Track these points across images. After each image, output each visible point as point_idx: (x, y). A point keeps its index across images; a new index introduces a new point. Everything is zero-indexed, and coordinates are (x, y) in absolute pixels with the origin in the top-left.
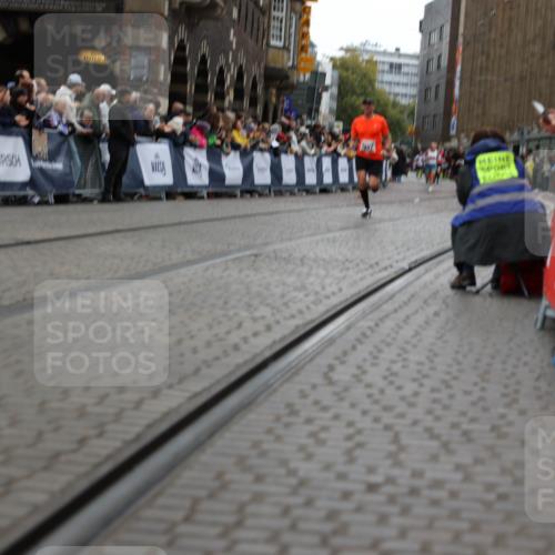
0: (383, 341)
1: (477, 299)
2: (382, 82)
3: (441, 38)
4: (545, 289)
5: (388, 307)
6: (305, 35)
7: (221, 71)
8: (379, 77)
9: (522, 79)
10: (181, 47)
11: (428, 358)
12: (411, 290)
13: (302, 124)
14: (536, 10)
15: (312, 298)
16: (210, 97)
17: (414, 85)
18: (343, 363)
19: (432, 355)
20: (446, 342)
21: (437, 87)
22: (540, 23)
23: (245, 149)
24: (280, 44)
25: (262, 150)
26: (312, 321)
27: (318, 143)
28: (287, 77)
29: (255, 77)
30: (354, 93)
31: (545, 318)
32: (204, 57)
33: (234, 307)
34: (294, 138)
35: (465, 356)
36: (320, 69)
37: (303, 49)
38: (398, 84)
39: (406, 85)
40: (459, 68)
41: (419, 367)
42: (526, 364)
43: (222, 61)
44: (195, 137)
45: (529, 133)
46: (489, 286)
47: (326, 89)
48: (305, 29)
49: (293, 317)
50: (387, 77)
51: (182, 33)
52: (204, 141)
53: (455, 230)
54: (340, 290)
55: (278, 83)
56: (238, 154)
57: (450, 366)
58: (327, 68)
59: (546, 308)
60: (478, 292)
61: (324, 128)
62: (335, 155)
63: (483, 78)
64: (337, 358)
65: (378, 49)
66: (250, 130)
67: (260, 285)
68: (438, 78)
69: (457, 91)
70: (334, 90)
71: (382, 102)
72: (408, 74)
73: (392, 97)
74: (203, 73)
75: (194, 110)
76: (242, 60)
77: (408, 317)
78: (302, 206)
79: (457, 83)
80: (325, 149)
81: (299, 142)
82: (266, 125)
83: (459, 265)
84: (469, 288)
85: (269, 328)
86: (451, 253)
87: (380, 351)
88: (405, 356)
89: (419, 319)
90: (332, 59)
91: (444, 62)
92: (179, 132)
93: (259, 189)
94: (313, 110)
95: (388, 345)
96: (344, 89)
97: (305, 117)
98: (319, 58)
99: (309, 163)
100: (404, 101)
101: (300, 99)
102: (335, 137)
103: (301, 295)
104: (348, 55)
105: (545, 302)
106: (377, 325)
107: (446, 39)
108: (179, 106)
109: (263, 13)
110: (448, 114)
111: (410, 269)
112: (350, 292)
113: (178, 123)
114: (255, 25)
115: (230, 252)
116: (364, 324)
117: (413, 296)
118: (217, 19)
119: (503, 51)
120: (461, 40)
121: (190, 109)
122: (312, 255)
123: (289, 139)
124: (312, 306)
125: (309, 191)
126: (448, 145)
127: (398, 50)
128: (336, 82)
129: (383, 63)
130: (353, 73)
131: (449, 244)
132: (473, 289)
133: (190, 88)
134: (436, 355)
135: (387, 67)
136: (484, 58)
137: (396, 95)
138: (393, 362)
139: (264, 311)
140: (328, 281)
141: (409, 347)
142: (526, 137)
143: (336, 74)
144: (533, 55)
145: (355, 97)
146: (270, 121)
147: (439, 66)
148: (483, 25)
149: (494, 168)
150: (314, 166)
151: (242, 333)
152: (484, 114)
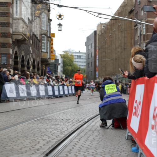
0: (81, 146)
1: (108, 130)
2: (75, 62)
3: (92, 48)
4: (127, 127)
5: (82, 134)
6: (52, 48)
7: (28, 60)
8: (75, 60)
9: (116, 59)
10: (16, 53)
11: (95, 150)
12: (89, 128)
13: (53, 76)
14: (118, 38)
15: (59, 132)
16: (26, 69)
17: (85, 62)
18: (70, 153)
19: (96, 149)
20: (100, 145)
21: (92, 62)
22: (120, 42)
23: (37, 85)
24: (45, 51)
25: (42, 85)
26: (60, 140)
27: (58, 82)
28: (48, 61)
29: (38, 62)
30: (68, 65)
31: (128, 135)
32: (23, 56)
33: (37, 136)
34: (51, 81)
35: (106, 149)
36: (57, 58)
37: (52, 52)
38: (80, 62)
39: (82, 62)
40: (97, 57)
41: (93, 154)
42: (123, 151)
43: (28, 57)
44: (22, 81)
45: (119, 76)
46: (111, 126)
47: (59, 64)
48: (52, 46)
49: (54, 139)
50: (77, 60)
51: (16, 49)
52: (25, 83)
53: (100, 108)
54: (68, 129)
55: (45, 63)
56: (35, 86)
57: (102, 153)
58: (59, 58)
59: (128, 132)
60: (108, 128)
61: (59, 77)
62: (63, 85)
63: (105, 59)
64: (68, 152)
65: (74, 51)
66: (38, 79)
67: (44, 129)
68: (91, 60)
69: (97, 64)
70: (62, 65)
71: (76, 68)
72: (82, 59)
73: (79, 66)
74: (23, 61)
75: (21, 73)
76: (34, 57)
77: (88, 137)
78: (55, 102)
79: (97, 61)
80: (60, 83)
81: (53, 81)
82: (42, 77)
83: (102, 120)
84: (105, 127)
85: (47, 143)
86: (99, 116)
87: (81, 149)
88: (88, 150)
89: (91, 138)
90: (61, 55)
91: (93, 55)
92: (17, 80)
93: (42, 97)
94: (56, 72)
95: (83, 147)
96: (65, 64)
97: (54, 73)
98: (57, 54)
99: (56, 88)
100: (82, 67)
101: (52, 68)
102: (63, 80)
103: (56, 131)
104: (65, 54)
105: (128, 131)
106: (79, 140)
107: (93, 48)
108: (16, 72)
109: (40, 42)
110: (95, 71)
111: (88, 121)
112: (71, 130)
113: (16, 77)
114: (37, 45)
115: (34, 118)
116: (76, 140)
117: (89, 130)
118: (26, 44)
119: (110, 51)
120: (97, 48)
121: (20, 73)
122: (59, 118)
123: (50, 81)
124: (60, 135)
125: (56, 97)
126: (96, 81)
127: (79, 51)
128: (62, 62)
129: (75, 55)
130: (67, 59)
131: (98, 113)
132: (107, 127)
133: (19, 66)
134: (97, 149)
135: (76, 57)
136: (104, 53)
137: (80, 65)
138: (85, 152)
139: (46, 137)
140: (64, 126)
141: (89, 147)
142: (119, 77)
143: (62, 59)
144: (118, 52)
145: (68, 67)
146: (44, 75)
147: (92, 56)
148: (103, 43)
149: (110, 89)
150: (57, 89)
151: (40, 145)
152: (106, 70)
